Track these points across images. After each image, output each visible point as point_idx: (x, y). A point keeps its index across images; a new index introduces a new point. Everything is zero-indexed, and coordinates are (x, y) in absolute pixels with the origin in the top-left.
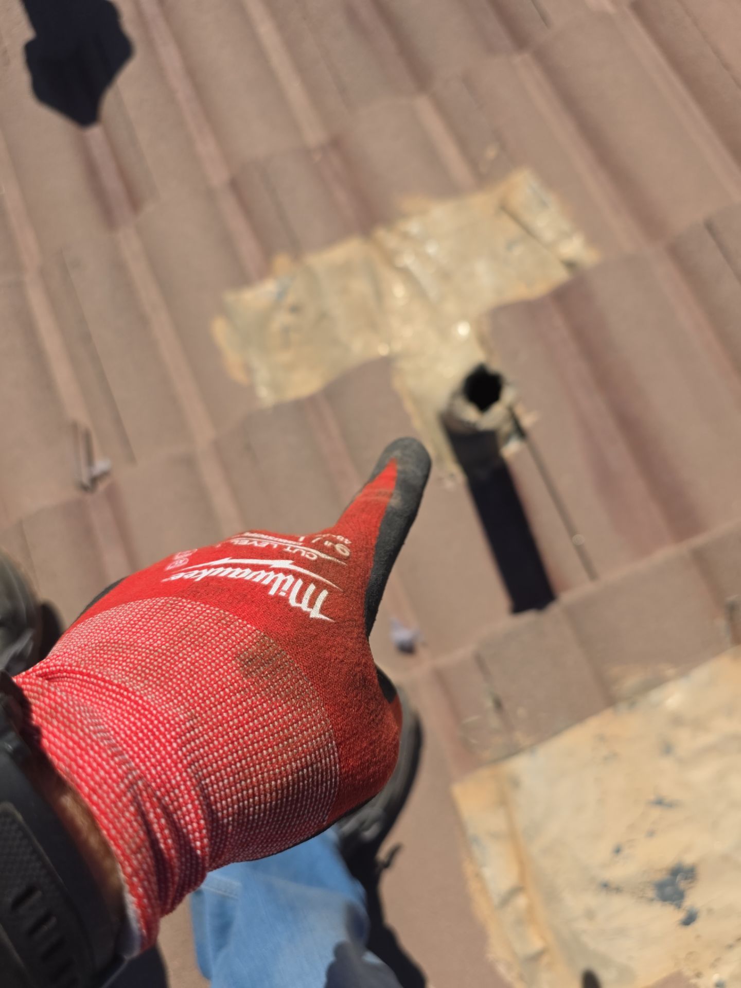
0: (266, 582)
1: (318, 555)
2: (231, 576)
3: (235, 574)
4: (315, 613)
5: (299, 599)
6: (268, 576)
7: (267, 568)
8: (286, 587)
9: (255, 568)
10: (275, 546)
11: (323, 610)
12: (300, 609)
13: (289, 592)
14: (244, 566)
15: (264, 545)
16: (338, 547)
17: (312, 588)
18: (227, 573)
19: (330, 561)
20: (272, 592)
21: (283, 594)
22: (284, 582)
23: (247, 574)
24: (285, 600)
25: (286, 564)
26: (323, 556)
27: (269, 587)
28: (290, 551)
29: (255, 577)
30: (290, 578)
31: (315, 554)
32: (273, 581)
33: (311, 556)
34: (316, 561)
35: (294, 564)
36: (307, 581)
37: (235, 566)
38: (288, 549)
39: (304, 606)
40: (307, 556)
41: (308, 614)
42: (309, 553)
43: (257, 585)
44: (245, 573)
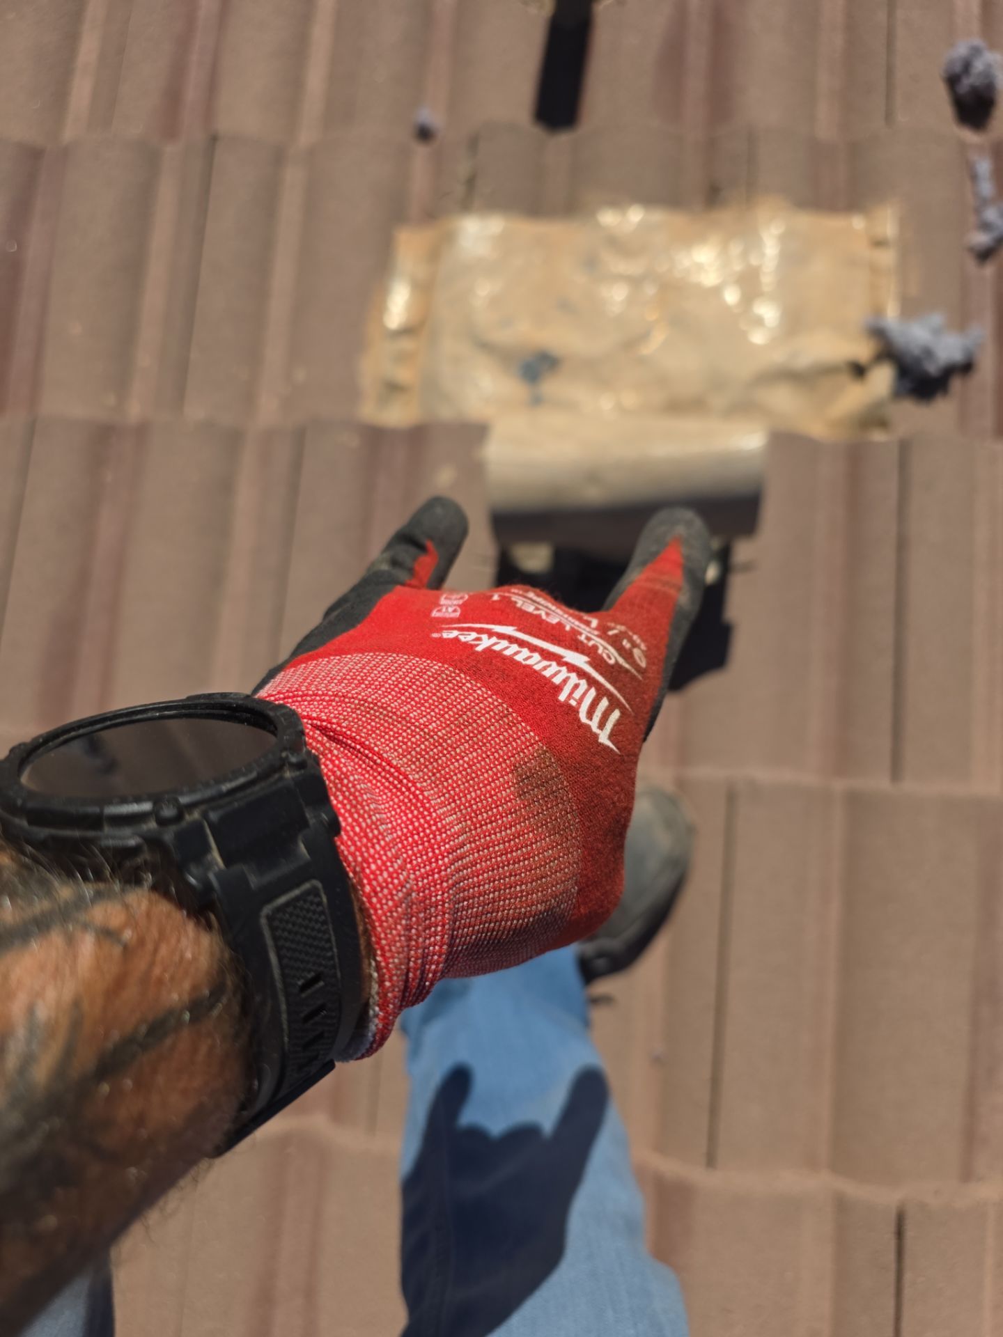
0: (557, 680)
1: (615, 658)
2: (519, 658)
3: (522, 656)
4: (604, 738)
5: (590, 714)
6: (560, 671)
7: (558, 659)
8: (577, 695)
9: (547, 655)
10: (568, 628)
11: (612, 736)
12: (588, 728)
13: (580, 702)
14: (533, 649)
15: (554, 620)
16: (636, 652)
17: (604, 703)
18: (512, 652)
19: (627, 671)
20: (562, 697)
21: (573, 703)
22: (576, 686)
23: (536, 661)
24: (575, 711)
25: (580, 660)
26: (621, 661)
27: (558, 689)
28: (585, 641)
29: (545, 668)
30: (583, 684)
31: (611, 655)
32: (565, 681)
33: (610, 658)
34: (612, 666)
35: (590, 663)
36: (602, 692)
37: (522, 644)
38: (582, 638)
39: (594, 725)
40: (605, 656)
41: (596, 736)
42: (607, 651)
43: (547, 682)
44: (532, 659)
